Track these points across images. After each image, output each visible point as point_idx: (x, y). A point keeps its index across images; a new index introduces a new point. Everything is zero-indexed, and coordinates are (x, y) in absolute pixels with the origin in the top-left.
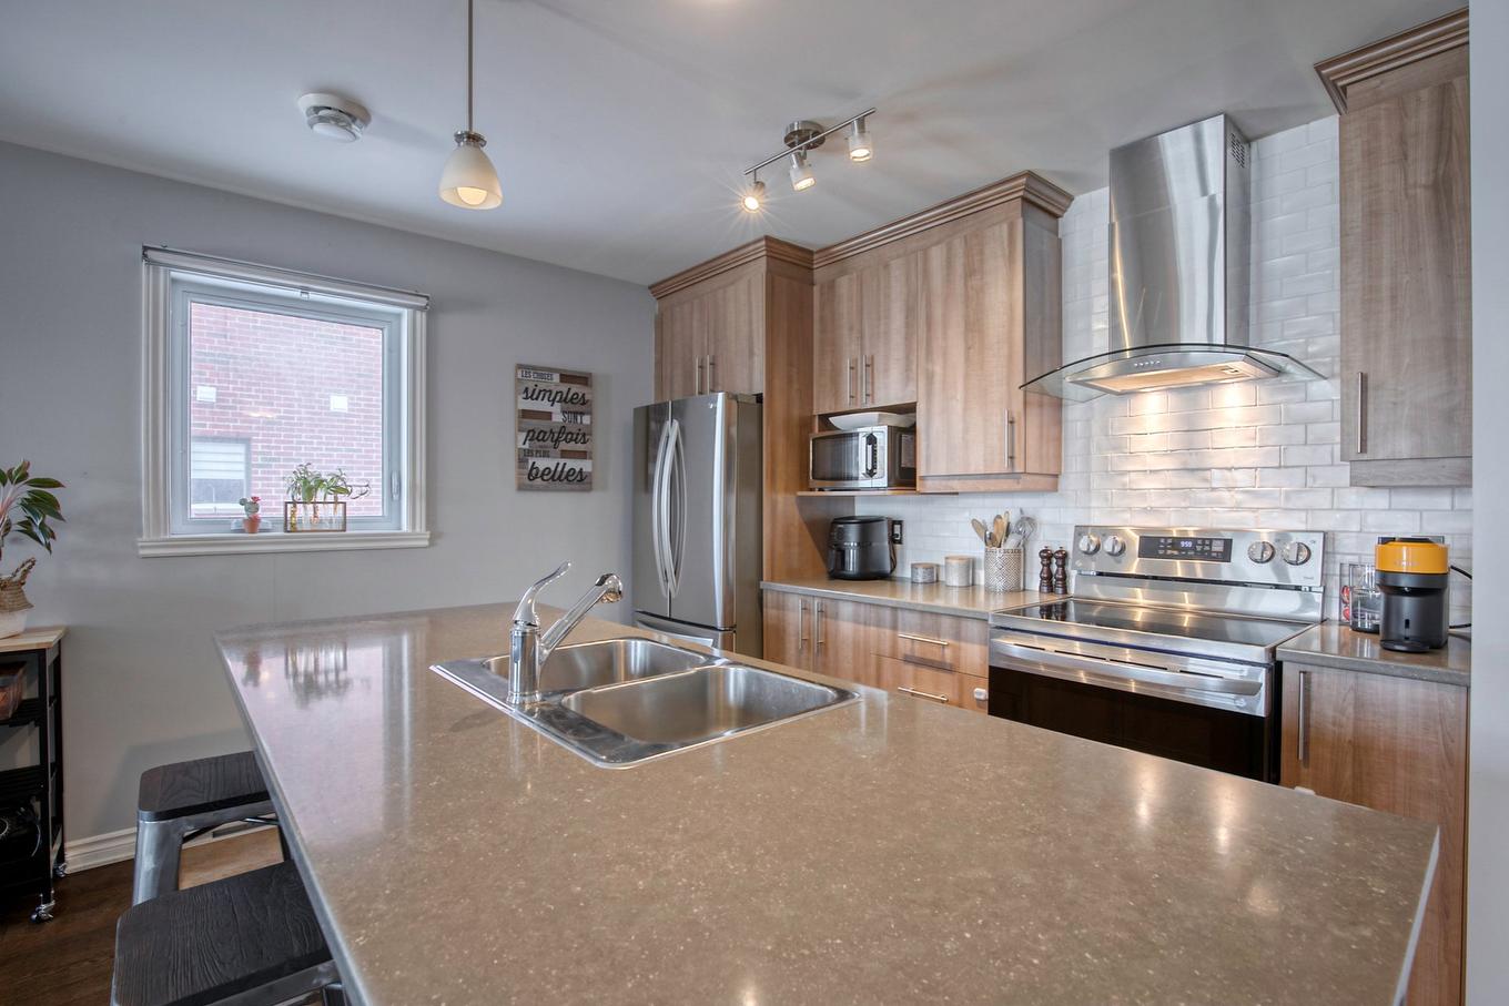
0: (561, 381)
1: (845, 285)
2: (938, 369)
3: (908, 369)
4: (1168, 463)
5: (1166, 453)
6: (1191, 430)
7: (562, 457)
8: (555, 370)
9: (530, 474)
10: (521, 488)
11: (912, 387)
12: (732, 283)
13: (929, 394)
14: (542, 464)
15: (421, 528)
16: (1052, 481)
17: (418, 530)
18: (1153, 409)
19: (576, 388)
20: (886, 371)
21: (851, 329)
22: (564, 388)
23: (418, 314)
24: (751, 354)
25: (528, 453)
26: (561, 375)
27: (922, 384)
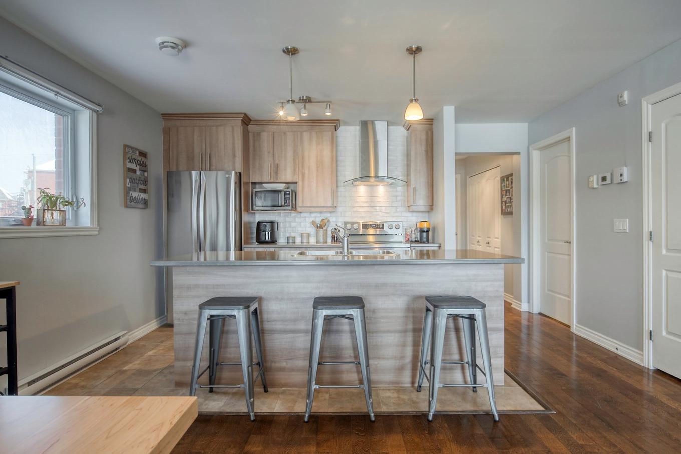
0: (139, 155)
1: (265, 136)
2: (307, 172)
3: (295, 170)
4: (366, 205)
5: (366, 202)
6: (372, 197)
7: (140, 192)
8: (138, 150)
9: (130, 199)
10: (126, 206)
11: (296, 177)
12: (221, 125)
13: (303, 180)
14: (135, 194)
15: (95, 225)
16: (334, 208)
17: (95, 226)
18: (362, 189)
19: (143, 159)
20: (286, 170)
21: (269, 152)
22: (139, 158)
23: (94, 113)
24: (234, 156)
25: (130, 189)
26: (139, 152)
27: (301, 176)
